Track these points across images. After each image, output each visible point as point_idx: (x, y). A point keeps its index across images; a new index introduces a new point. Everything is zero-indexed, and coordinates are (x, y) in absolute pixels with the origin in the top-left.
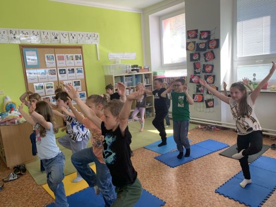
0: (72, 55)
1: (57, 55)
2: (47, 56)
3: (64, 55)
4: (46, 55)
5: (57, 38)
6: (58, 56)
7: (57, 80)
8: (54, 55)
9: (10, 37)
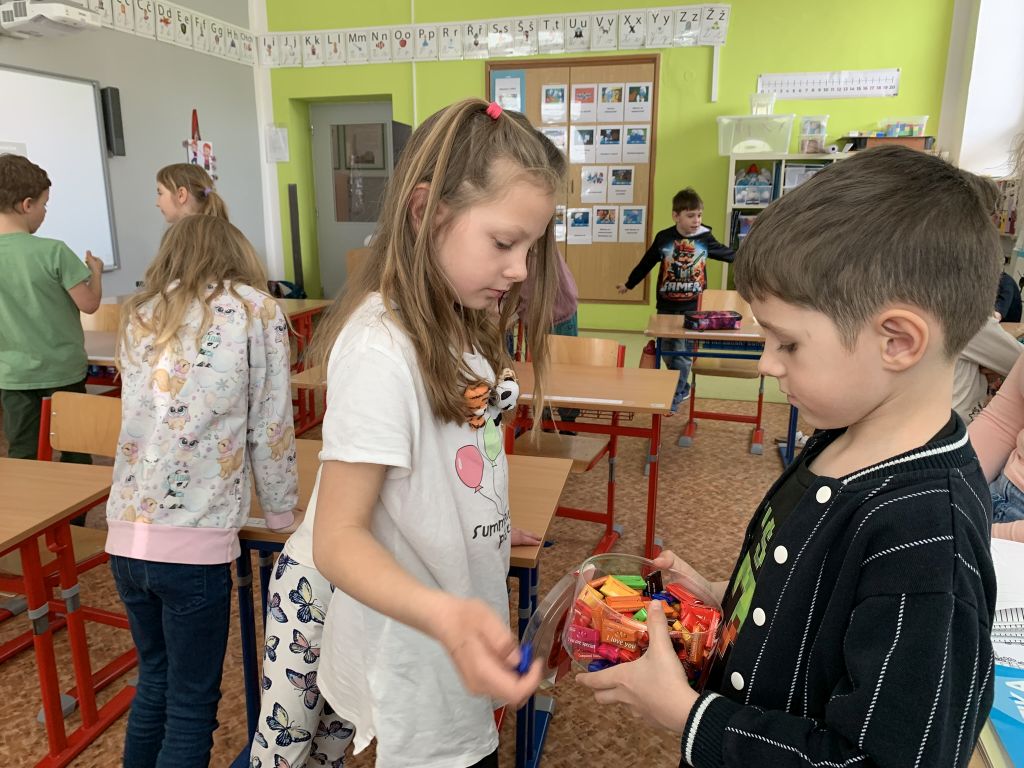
0: (618, 86)
1: (574, 87)
2: (547, 91)
3: (594, 86)
4: (544, 88)
5: (581, 35)
6: (578, 91)
8: (565, 87)
9: (467, 43)
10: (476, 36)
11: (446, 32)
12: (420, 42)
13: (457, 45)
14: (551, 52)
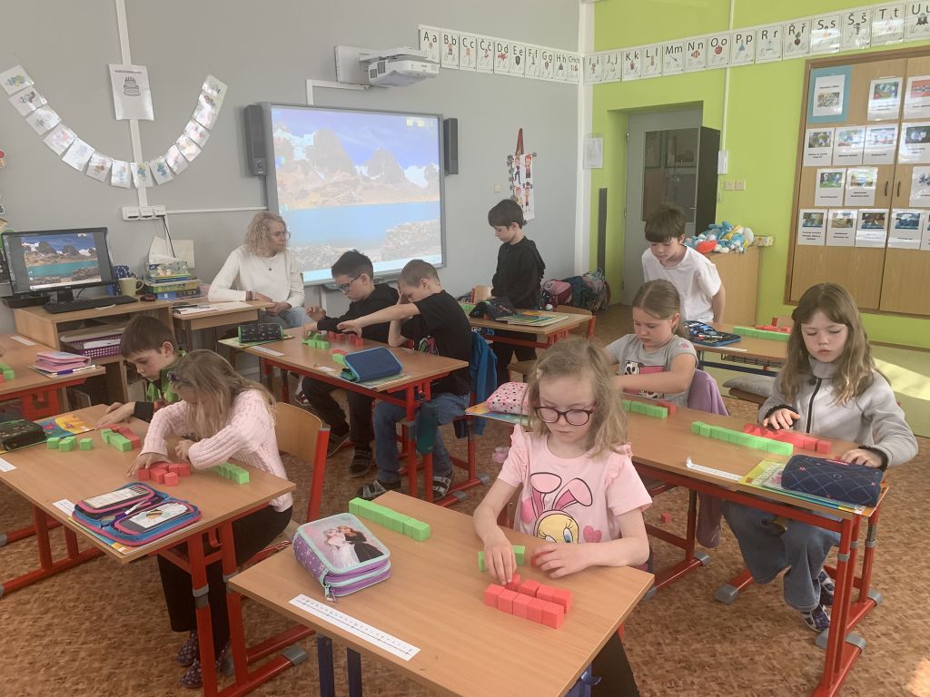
1: (910, 80)
2: (877, 87)
4: (874, 83)
5: (925, 22)
6: (915, 84)
7: (892, 162)
8: (900, 80)
9: (787, 44)
10: (798, 35)
11: (765, 34)
12: (736, 46)
13: (776, 46)
14: (887, 43)
